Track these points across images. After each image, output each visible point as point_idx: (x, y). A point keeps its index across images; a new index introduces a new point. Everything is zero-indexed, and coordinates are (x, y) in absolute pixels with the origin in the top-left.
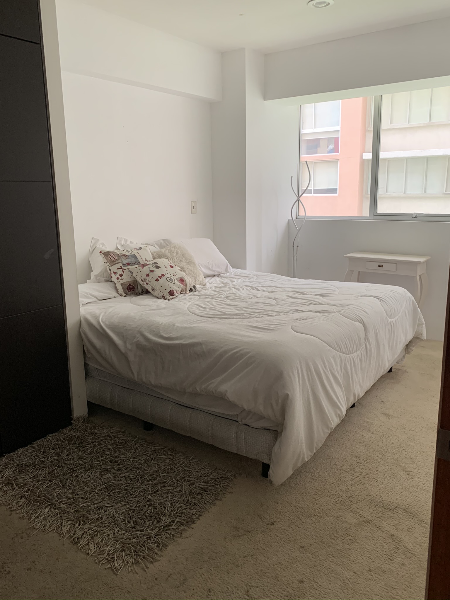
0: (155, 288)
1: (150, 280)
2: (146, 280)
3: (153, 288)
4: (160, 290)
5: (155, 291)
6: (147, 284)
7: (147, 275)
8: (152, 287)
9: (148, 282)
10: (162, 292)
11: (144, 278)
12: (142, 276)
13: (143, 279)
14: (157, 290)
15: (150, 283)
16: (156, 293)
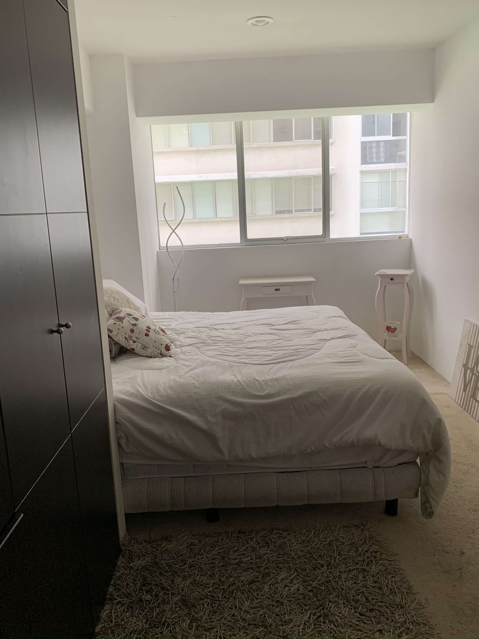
0: (147, 346)
1: (137, 337)
2: (132, 337)
3: (145, 346)
4: (155, 347)
5: (148, 348)
6: (134, 342)
7: (132, 331)
8: (142, 344)
9: (134, 339)
10: (158, 348)
11: (129, 335)
12: (126, 333)
13: (127, 337)
14: (150, 347)
15: (138, 340)
16: (149, 352)
